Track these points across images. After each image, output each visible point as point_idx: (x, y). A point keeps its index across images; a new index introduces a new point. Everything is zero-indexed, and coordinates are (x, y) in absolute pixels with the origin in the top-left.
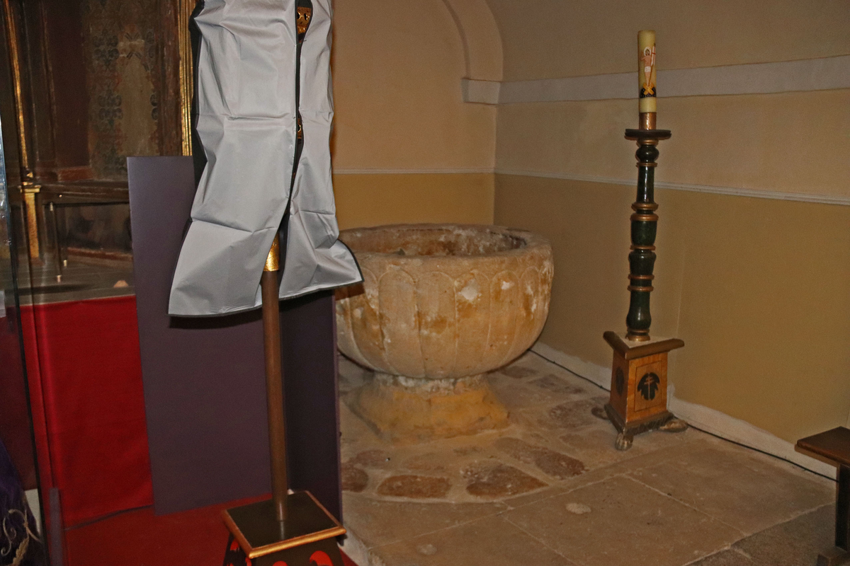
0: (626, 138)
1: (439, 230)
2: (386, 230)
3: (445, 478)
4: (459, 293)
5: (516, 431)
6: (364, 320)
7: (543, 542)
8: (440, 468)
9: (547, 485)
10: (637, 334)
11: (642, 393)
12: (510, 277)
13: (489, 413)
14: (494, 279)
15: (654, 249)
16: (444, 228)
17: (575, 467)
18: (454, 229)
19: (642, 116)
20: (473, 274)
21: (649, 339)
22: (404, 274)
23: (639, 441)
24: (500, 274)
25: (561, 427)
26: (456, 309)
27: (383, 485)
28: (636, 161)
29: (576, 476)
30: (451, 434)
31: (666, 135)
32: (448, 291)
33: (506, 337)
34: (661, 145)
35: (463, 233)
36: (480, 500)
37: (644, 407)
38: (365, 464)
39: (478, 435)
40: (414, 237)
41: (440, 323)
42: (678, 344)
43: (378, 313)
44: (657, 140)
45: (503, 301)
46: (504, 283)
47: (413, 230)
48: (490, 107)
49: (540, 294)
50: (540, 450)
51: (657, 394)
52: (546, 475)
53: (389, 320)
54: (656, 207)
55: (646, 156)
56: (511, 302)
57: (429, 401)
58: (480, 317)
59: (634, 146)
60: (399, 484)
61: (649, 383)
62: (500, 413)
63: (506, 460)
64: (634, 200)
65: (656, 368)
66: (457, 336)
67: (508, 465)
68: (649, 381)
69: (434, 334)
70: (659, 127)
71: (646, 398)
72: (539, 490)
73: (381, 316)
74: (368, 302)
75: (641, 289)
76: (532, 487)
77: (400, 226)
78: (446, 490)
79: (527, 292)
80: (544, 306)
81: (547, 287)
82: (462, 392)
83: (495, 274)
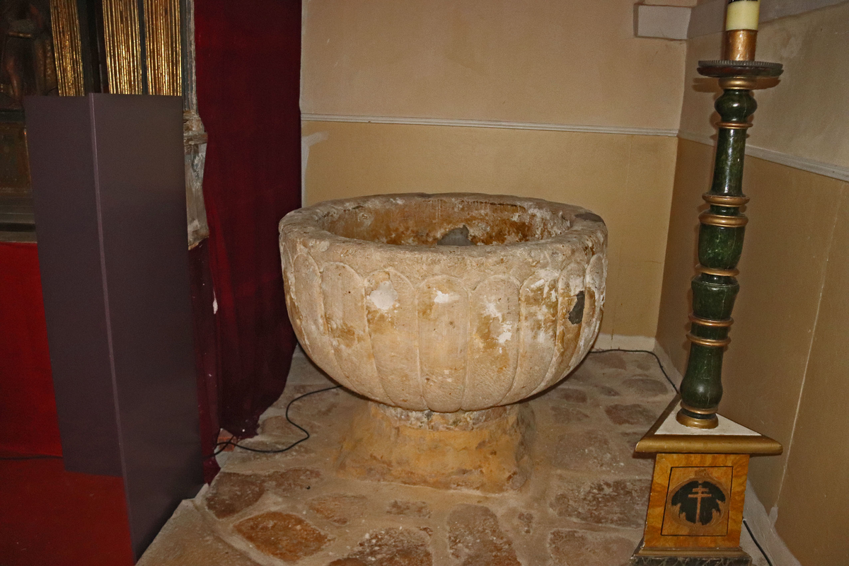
1: (512, 206)
3: (331, 536)
4: (369, 297)
5: (506, 502)
8: (344, 522)
10: (695, 416)
11: (682, 509)
13: (480, 466)
16: (518, 204)
19: (729, 36)
20: (388, 273)
22: (311, 259)
24: (431, 279)
25: (579, 515)
26: (366, 318)
27: (255, 519)
30: (410, 479)
32: (352, 292)
33: (447, 372)
37: (685, 531)
38: (278, 485)
39: (452, 491)
40: (483, 212)
41: (347, 334)
42: (769, 445)
43: (296, 305)
45: (435, 320)
46: (439, 293)
47: (482, 202)
48: (676, 44)
49: (523, 318)
50: (500, 542)
51: (717, 517)
53: (302, 316)
54: (747, 203)
55: (734, 111)
56: (451, 323)
58: (399, 337)
60: (272, 524)
61: (699, 496)
63: (437, 540)
65: (717, 476)
66: (370, 356)
67: (431, 548)
68: (700, 494)
69: (343, 347)
70: (760, 58)
71: (691, 518)
73: (298, 310)
75: (709, 343)
77: (464, 195)
78: (306, 554)
79: (486, 313)
80: (535, 337)
81: (544, 309)
82: (441, 427)
83: (424, 277)
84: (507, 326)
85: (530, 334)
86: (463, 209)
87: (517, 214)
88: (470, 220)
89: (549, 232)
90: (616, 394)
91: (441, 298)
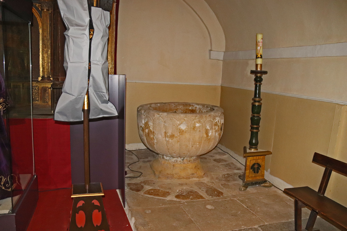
0: (250, 73)
1: (189, 105)
2: (170, 104)
3: (170, 191)
4: (179, 126)
5: (206, 180)
6: (148, 133)
7: (189, 215)
8: (170, 188)
9: (205, 199)
10: (253, 148)
11: (253, 170)
12: (200, 122)
13: (196, 172)
14: (193, 122)
15: (260, 116)
16: (191, 104)
17: (220, 194)
18: (195, 105)
19: (257, 65)
20: (185, 120)
22: (161, 118)
23: (250, 189)
24: (195, 120)
25: (223, 180)
26: (178, 132)
27: (147, 191)
28: (254, 82)
29: (218, 197)
30: (180, 178)
31: (265, 73)
32: (175, 125)
33: (198, 144)
34: (264, 77)
35: (198, 107)
36: (178, 200)
37: (253, 176)
38: (145, 184)
39: (191, 180)
40: (180, 107)
41: (172, 136)
42: (269, 153)
43: (152, 131)
44: (262, 75)
45: (196, 130)
46: (197, 124)
47: (180, 105)
48: (220, 61)
49: (213, 129)
50: (210, 187)
51: (260, 172)
52: (207, 195)
53: (156, 134)
54: (261, 100)
55: (258, 81)
56: (200, 131)
57: (174, 165)
58: (187, 136)
59: (253, 76)
60: (153, 191)
61: (256, 167)
62: (201, 173)
63: (195, 189)
64: (253, 97)
65: (259, 161)
66: (178, 142)
67: (195, 190)
68: (256, 166)
69: (170, 140)
70: (263, 70)
71: (255, 172)
72: (203, 199)
73: (153, 132)
74: (149, 127)
75: (255, 131)
76: (199, 198)
77: (175, 103)
79: (207, 128)
80: (216, 134)
81: (217, 127)
82: (186, 163)
83: (193, 120)
84: (211, 131)
85: (215, 133)
86: (175, 106)
87: (191, 107)
88: (177, 110)
89: (202, 111)
90: (213, 157)
91: (198, 125)
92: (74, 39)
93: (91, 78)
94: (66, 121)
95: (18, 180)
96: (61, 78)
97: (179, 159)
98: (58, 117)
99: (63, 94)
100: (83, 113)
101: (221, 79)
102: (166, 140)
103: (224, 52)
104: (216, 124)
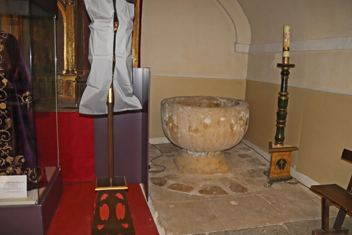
0: (277, 67)
1: (214, 99)
2: (194, 98)
3: (193, 187)
4: (204, 120)
5: (230, 175)
6: (172, 127)
7: (213, 211)
8: (194, 183)
9: (229, 194)
10: (278, 143)
11: (278, 166)
12: (224, 116)
13: (220, 168)
14: (218, 116)
15: (287, 110)
16: (216, 98)
17: (244, 190)
18: (219, 99)
19: (284, 58)
20: (209, 114)
21: (283, 145)
22: (185, 112)
23: (275, 186)
24: (220, 115)
25: (248, 176)
26: (203, 126)
27: (171, 185)
28: (280, 76)
29: (242, 193)
30: (203, 173)
31: (293, 66)
32: (199, 119)
33: (222, 138)
34: (291, 70)
35: (222, 101)
36: (201, 195)
37: (279, 172)
38: (168, 179)
39: (214, 175)
40: (205, 101)
41: (196, 131)
42: (295, 149)
43: (176, 125)
44: (289, 68)
45: (221, 125)
46: (222, 118)
47: (204, 98)
48: (245, 54)
49: (238, 124)
50: (234, 183)
51: (285, 168)
52: (231, 191)
53: (179, 128)
54: (288, 94)
55: (285, 74)
56: (224, 125)
57: (197, 160)
58: (211, 130)
59: (280, 70)
60: (176, 186)
61: (282, 163)
62: (225, 168)
63: (220, 184)
64: (279, 91)
65: (285, 157)
66: (202, 136)
67: (219, 186)
68: (282, 162)
69: (194, 134)
70: (290, 63)
71: (280, 168)
72: (226, 195)
73: (177, 126)
74: (173, 121)
75: (281, 126)
76: (223, 194)
77: (199, 96)
78: (191, 190)
79: (232, 123)
82: (210, 158)
83: (218, 114)
84: (235, 126)
85: (240, 128)
86: (199, 100)
87: (215, 101)
88: (201, 104)
89: (227, 106)
90: (238, 152)
92: (99, 32)
93: (115, 70)
94: (91, 114)
95: (43, 173)
96: (85, 72)
97: (203, 154)
98: (83, 110)
99: (88, 87)
100: (107, 106)
101: (246, 73)
102: (190, 135)
103: (250, 45)
104: (241, 119)
